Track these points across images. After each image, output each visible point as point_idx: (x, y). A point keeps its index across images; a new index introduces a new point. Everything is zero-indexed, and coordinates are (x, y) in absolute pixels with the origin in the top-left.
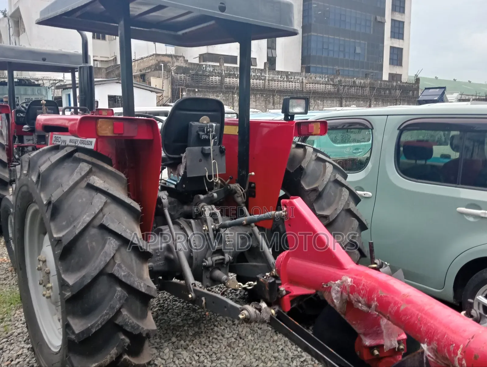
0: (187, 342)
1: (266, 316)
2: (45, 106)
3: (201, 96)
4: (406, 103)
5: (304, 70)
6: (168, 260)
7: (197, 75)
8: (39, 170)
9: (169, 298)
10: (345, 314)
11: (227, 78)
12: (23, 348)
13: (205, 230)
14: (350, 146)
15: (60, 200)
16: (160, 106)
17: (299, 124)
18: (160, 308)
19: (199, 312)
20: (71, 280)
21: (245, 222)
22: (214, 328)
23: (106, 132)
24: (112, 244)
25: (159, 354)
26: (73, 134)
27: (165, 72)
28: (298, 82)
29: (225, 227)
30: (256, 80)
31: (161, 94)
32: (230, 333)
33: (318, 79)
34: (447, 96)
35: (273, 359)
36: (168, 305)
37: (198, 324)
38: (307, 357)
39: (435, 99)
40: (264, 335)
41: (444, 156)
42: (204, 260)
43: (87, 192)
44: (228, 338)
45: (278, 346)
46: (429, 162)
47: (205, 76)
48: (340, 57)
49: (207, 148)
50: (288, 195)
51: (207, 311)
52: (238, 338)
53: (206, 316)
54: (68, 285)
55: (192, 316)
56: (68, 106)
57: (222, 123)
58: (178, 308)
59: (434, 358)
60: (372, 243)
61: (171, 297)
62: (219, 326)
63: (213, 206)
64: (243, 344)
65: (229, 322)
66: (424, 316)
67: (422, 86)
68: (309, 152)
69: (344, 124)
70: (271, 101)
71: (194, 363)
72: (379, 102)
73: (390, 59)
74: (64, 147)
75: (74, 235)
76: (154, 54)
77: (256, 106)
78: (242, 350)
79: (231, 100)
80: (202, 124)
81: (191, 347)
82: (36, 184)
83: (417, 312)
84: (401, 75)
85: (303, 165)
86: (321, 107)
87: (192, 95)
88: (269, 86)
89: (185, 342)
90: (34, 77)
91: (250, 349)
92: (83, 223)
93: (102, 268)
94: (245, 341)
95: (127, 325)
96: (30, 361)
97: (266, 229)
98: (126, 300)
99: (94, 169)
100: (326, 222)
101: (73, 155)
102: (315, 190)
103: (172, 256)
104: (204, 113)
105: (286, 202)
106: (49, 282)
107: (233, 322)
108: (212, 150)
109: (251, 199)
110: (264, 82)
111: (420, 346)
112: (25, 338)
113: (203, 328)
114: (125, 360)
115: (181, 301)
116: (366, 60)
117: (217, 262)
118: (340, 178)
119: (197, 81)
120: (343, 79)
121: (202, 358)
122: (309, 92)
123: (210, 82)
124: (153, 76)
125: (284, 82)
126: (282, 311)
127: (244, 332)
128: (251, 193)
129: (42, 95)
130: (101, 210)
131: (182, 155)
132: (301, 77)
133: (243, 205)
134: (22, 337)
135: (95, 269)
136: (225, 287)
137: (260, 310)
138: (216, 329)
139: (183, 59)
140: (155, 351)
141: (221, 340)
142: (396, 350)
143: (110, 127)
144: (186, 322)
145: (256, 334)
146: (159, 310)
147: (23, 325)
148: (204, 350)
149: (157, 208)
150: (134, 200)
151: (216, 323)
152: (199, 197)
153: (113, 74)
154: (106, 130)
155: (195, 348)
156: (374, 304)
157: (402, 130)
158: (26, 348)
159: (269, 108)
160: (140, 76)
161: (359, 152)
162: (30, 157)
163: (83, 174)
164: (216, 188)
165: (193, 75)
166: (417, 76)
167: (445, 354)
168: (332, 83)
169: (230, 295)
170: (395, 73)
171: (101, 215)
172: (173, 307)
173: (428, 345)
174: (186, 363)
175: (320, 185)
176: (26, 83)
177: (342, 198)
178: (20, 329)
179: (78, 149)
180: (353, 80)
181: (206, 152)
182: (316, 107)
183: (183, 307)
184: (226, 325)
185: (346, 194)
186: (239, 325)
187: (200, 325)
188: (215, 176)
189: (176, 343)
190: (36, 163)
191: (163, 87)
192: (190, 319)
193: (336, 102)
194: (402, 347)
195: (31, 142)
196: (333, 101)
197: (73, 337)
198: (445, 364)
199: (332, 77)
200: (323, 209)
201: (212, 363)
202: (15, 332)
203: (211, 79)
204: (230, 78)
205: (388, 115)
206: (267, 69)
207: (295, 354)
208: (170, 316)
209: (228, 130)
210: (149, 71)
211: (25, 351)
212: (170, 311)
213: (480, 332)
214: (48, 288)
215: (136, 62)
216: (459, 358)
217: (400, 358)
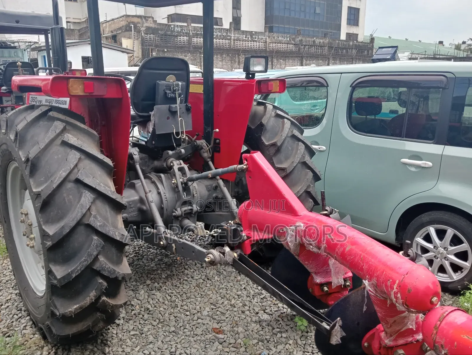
0: (161, 284)
1: (229, 259)
2: (21, 67)
3: (170, 55)
4: (361, 62)
5: (268, 30)
6: (141, 211)
7: (166, 35)
8: (16, 129)
9: (144, 246)
10: (298, 256)
11: (194, 38)
12: (11, 293)
13: (174, 183)
14: (308, 103)
15: (38, 158)
16: (132, 66)
17: (259, 82)
18: (135, 255)
19: (171, 257)
20: (51, 230)
21: (210, 175)
22: (184, 271)
23: (77, 91)
24: (87, 197)
25: (135, 296)
26: (46, 93)
27: (136, 33)
28: (262, 41)
29: (192, 180)
30: (223, 40)
31: (132, 54)
32: (199, 275)
33: (280, 38)
34: (399, 55)
35: (236, 297)
36: (143, 252)
37: (170, 268)
38: (267, 294)
39: (388, 58)
40: (229, 276)
41: (392, 112)
42: (174, 210)
43: (62, 149)
44: (197, 280)
45: (241, 285)
46: (378, 117)
47: (173, 36)
48: (301, 17)
49: (174, 106)
50: (250, 149)
51: (179, 256)
52: (206, 280)
53: (177, 260)
54: (48, 236)
55: (165, 261)
56: (44, 67)
57: (188, 82)
58: (152, 255)
59: (374, 292)
60: (324, 192)
61: (146, 245)
62: (189, 270)
63: (182, 162)
64: (210, 284)
65: (198, 265)
66: (366, 256)
67: (376, 45)
68: (269, 109)
69: (303, 82)
70: (237, 60)
71: (166, 302)
72: (336, 61)
73: (348, 19)
74: (39, 106)
75: (52, 189)
76: (124, 15)
77: (223, 65)
78: (209, 290)
79: (199, 60)
80: (168, 83)
81: (163, 288)
82: (14, 142)
83: (361, 253)
84: (357, 35)
85: (263, 121)
86: (284, 66)
87: (161, 55)
88: (234, 46)
89: (158, 284)
90: (10, 40)
91: (216, 289)
92: (59, 178)
93: (79, 219)
94: (212, 282)
95: (105, 271)
96: (18, 305)
97: (230, 182)
98: (103, 247)
99: (67, 128)
100: (284, 174)
101: (47, 113)
102: (274, 145)
103: (145, 208)
104: (171, 72)
105: (247, 157)
106: (32, 233)
107: (202, 265)
108: (178, 108)
109: (216, 154)
110: (229, 41)
111: (362, 282)
112: (13, 284)
113: (174, 271)
114: (104, 301)
115: (154, 248)
116: (325, 20)
117: (187, 212)
118: (296, 133)
119: (166, 41)
120: (304, 39)
121: (174, 298)
122: (272, 52)
123: (179, 42)
124: (125, 37)
125: (248, 42)
126: (243, 254)
127: (211, 274)
128: (216, 149)
129: (18, 57)
130: (76, 165)
131: (150, 113)
132: (264, 36)
133: (209, 160)
134: (10, 284)
135: (73, 220)
136: (194, 234)
137: (224, 254)
138: (186, 271)
139: (152, 20)
140: (131, 293)
141: (191, 281)
142: (342, 286)
143: (80, 87)
144: (159, 266)
145: (222, 275)
146: (135, 256)
147: (11, 273)
148: (175, 291)
149: (129, 164)
150: (107, 157)
151: (186, 267)
152: (168, 153)
153: (86, 35)
154: (77, 89)
155: (167, 289)
156: (324, 246)
157: (354, 87)
158: (14, 294)
159: (235, 67)
160: (111, 37)
161: (317, 109)
162: (7, 116)
163: (58, 131)
164: (184, 145)
165: (162, 35)
166: (372, 35)
167: (383, 289)
168: (293, 42)
169: (199, 241)
170: (352, 32)
171: (76, 170)
172: (147, 253)
173: (369, 282)
174: (159, 303)
175: (278, 140)
176: (2, 45)
177: (299, 152)
178: (8, 277)
179: (52, 108)
180: (313, 39)
181: (174, 110)
182: (279, 66)
183: (156, 254)
184: (196, 268)
185: (302, 148)
186: (207, 268)
187: (172, 268)
188: (182, 133)
189: (151, 285)
190: (13, 122)
191: (133, 48)
192: (163, 264)
193: (297, 61)
194: (348, 284)
195: (9, 103)
196: (295, 60)
197: (55, 282)
198: (383, 297)
199: (294, 37)
200: (281, 163)
201: (182, 302)
202: (3, 280)
203: (180, 39)
204: (197, 38)
205: (341, 73)
206: (232, 29)
207: (255, 292)
208: (145, 261)
209: (195, 89)
210: (120, 32)
211: (14, 296)
212: (145, 257)
213: (414, 269)
214: (31, 238)
215: (107, 23)
216: (395, 292)
217: (346, 293)
